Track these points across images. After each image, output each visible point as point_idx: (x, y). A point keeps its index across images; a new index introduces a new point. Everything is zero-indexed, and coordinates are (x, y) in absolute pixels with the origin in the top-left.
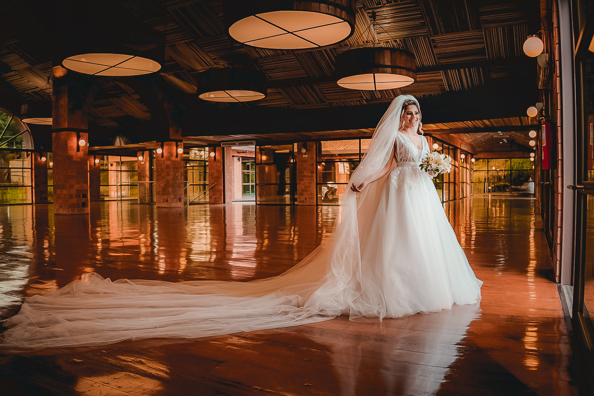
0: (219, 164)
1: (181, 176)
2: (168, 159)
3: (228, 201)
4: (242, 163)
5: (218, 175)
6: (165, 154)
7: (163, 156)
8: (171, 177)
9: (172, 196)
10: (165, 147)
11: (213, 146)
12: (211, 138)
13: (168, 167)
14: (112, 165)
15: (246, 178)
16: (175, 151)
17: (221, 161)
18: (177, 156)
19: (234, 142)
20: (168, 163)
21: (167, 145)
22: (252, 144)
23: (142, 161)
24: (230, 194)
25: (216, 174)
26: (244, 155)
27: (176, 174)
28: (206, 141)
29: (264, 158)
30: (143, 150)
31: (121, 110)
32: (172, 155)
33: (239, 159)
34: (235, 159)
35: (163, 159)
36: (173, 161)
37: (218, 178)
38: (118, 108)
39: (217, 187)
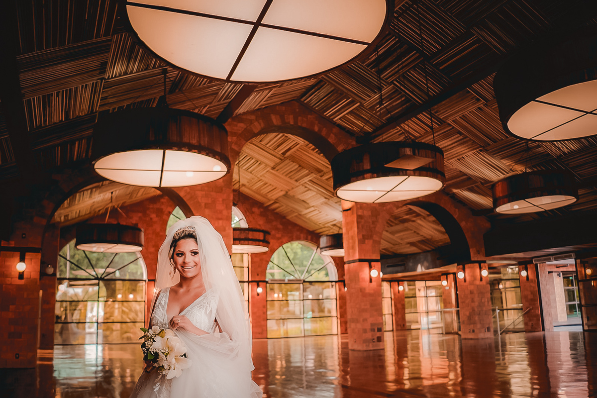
0: (533, 285)
1: (488, 302)
2: (472, 283)
3: (548, 328)
4: (564, 278)
5: (532, 297)
6: (468, 278)
7: (465, 281)
8: (477, 304)
9: (479, 326)
10: (467, 271)
11: (524, 264)
12: (521, 255)
13: (472, 292)
14: (419, 290)
15: (570, 295)
16: (479, 274)
17: (535, 281)
18: (481, 280)
19: (547, 257)
20: (472, 288)
21: (469, 267)
22: (570, 257)
23: (447, 286)
24: (550, 319)
25: (531, 296)
26: (564, 269)
27: (481, 300)
28: (514, 259)
29: (589, 272)
30: (446, 274)
31: (418, 234)
32: (475, 279)
33: (559, 275)
34: (555, 275)
35: (465, 284)
36: (478, 286)
37: (533, 301)
38: (415, 232)
39: (533, 311)
